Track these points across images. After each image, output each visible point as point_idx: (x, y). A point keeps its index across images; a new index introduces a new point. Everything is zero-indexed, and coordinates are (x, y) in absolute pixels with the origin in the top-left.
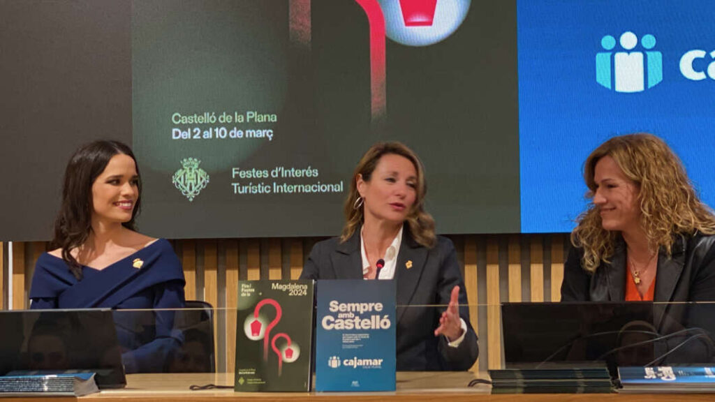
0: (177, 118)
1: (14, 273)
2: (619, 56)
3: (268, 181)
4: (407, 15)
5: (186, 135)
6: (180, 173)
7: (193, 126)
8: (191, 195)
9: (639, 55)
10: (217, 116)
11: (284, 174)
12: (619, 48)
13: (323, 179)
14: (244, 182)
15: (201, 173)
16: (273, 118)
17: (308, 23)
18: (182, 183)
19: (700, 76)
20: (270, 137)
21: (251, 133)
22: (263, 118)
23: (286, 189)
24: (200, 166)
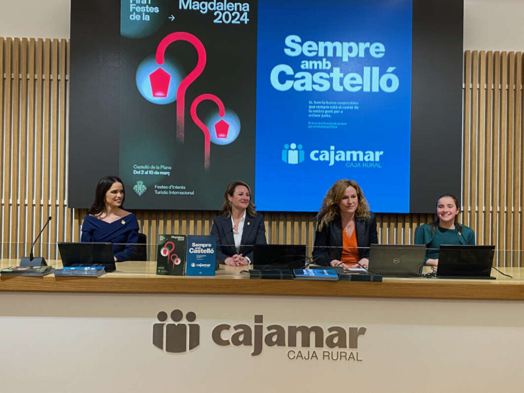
0: (135, 167)
1: (75, 219)
2: (290, 151)
3: (168, 190)
4: (218, 134)
5: (139, 173)
6: (136, 186)
7: (142, 169)
8: (140, 194)
9: (296, 152)
10: (150, 166)
11: (173, 187)
12: (290, 149)
13: (187, 190)
14: (159, 190)
15: (144, 186)
16: (170, 168)
17: (183, 135)
18: (137, 190)
19: (317, 159)
20: (169, 175)
21: (161, 173)
22: (166, 168)
23: (174, 193)
24: (144, 184)
